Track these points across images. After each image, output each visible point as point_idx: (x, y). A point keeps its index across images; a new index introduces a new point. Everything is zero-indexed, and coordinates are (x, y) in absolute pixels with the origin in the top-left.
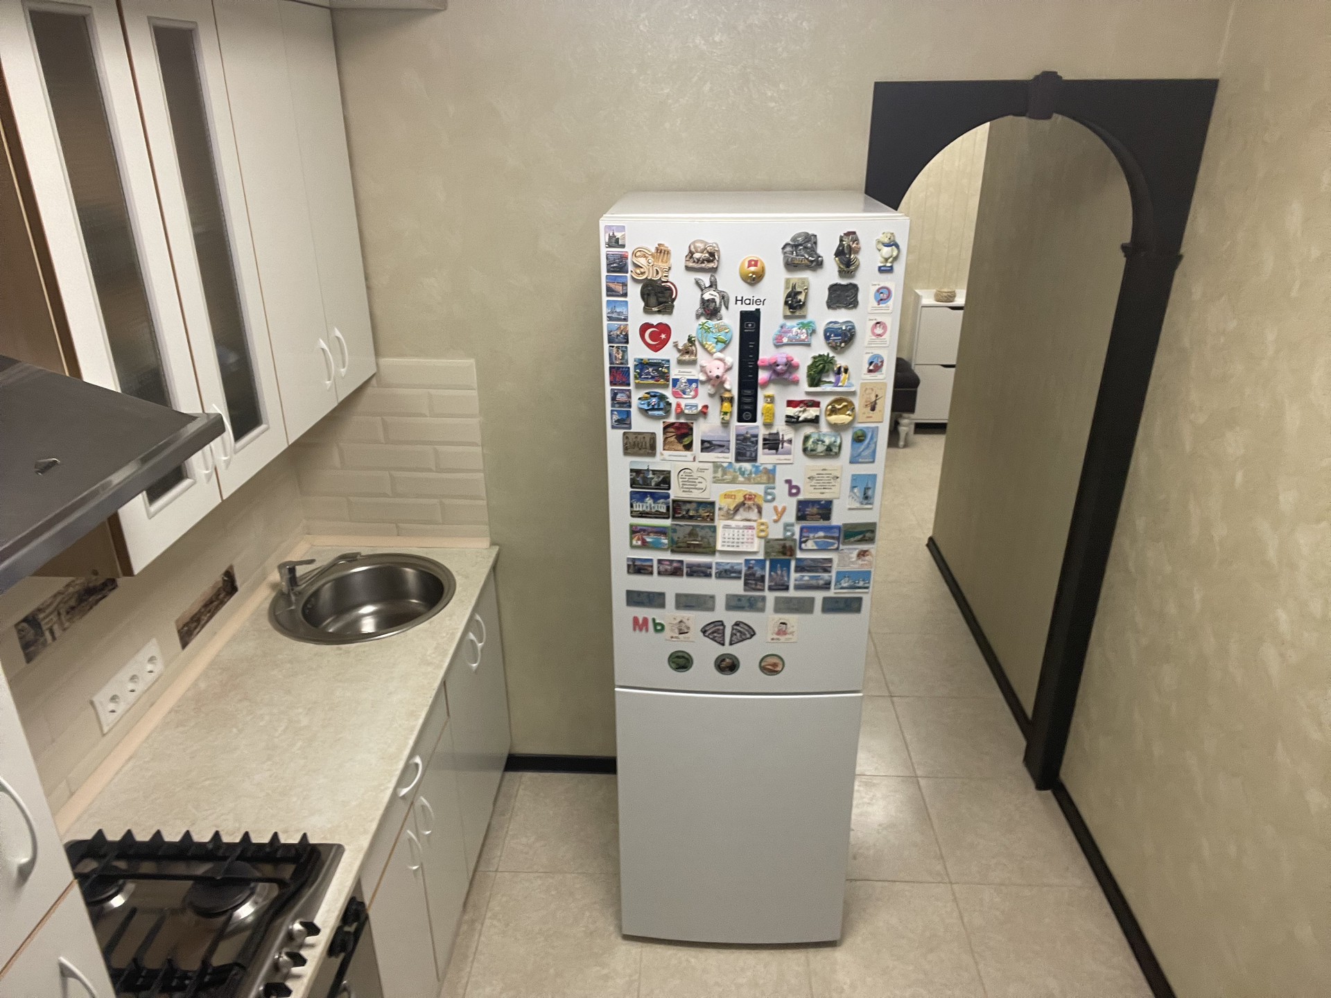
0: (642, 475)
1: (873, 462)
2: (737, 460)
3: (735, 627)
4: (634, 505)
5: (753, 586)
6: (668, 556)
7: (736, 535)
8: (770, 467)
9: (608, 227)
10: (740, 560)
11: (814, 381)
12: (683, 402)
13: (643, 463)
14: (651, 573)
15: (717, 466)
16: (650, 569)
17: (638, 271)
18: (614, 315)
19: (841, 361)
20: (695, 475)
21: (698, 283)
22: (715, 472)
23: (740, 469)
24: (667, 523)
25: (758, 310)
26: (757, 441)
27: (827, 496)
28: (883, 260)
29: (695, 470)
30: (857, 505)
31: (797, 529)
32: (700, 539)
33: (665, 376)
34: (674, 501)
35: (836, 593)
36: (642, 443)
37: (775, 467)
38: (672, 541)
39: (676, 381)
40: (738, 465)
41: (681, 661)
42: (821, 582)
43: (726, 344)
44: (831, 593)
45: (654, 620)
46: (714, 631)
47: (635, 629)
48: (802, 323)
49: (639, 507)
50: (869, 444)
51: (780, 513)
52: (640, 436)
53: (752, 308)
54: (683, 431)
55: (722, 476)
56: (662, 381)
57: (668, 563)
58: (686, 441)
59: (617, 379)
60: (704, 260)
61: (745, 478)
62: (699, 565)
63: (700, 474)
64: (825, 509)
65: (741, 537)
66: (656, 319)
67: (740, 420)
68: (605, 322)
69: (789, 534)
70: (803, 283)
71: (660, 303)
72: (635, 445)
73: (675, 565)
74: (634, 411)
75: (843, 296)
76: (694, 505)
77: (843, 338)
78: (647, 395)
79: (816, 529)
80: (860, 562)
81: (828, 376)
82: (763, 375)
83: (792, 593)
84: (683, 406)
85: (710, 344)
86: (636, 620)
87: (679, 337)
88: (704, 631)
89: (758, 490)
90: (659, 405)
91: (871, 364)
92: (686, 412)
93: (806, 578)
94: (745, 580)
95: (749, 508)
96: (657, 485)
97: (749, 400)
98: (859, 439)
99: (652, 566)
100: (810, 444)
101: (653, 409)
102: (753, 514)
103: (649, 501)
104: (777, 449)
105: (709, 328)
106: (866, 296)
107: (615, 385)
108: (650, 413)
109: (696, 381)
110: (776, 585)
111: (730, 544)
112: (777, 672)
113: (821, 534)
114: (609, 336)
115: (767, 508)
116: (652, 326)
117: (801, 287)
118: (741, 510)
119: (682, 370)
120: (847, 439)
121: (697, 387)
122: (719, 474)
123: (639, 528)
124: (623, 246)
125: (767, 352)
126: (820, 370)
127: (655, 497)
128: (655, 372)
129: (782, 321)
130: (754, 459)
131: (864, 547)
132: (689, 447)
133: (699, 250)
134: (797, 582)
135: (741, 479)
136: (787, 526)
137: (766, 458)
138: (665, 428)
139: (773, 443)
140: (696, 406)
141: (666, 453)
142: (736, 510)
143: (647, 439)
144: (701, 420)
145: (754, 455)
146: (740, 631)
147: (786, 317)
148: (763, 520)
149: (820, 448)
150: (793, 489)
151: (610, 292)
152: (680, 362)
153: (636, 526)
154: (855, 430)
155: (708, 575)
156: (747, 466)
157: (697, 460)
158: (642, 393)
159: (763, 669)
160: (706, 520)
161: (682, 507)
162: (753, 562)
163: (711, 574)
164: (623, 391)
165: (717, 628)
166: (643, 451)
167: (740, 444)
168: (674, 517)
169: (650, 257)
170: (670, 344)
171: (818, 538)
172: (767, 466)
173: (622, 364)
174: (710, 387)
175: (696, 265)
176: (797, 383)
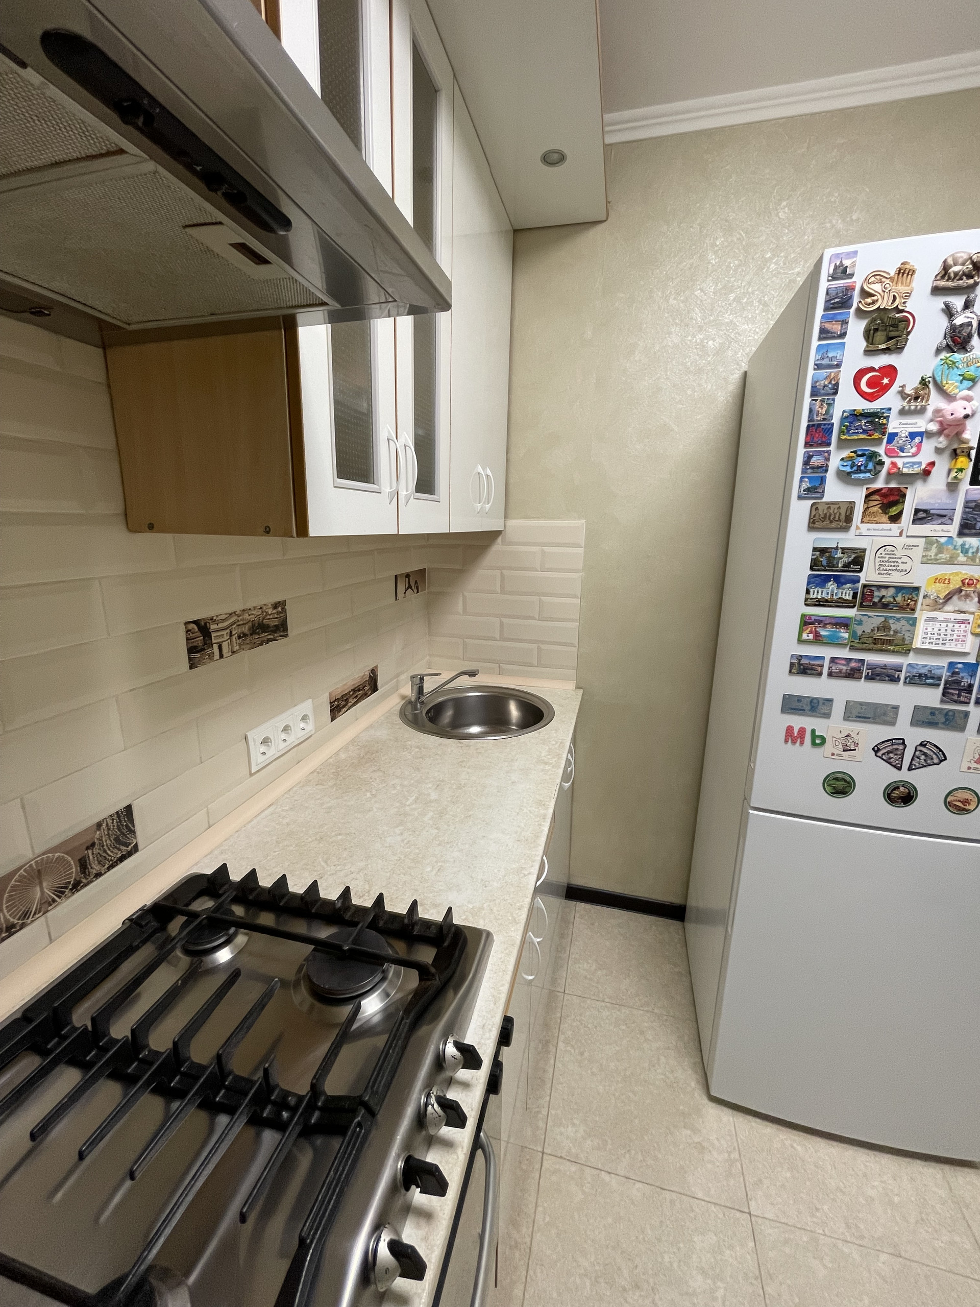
0: (827, 554)
2: (961, 534)
3: (920, 748)
4: (812, 591)
5: (955, 698)
6: (844, 653)
7: (943, 630)
9: (834, 257)
10: (944, 662)
12: (900, 462)
13: (829, 539)
14: (820, 674)
15: (930, 541)
16: (819, 669)
17: (869, 300)
18: (826, 361)
20: (900, 553)
22: (927, 549)
23: (963, 545)
24: (851, 613)
29: (899, 547)
32: (892, 633)
33: (882, 428)
34: (865, 586)
36: (835, 514)
38: (854, 634)
39: (892, 437)
40: (960, 541)
41: (840, 785)
43: (974, 382)
45: (813, 731)
46: (889, 751)
47: (786, 741)
49: (817, 593)
52: (832, 506)
54: (892, 498)
55: (936, 555)
56: (876, 436)
57: (843, 662)
58: (894, 511)
59: (815, 440)
60: (964, 274)
61: (968, 558)
62: (885, 667)
63: (907, 552)
65: (949, 632)
66: (880, 361)
67: (974, 481)
68: (811, 372)
71: (890, 338)
72: (826, 517)
73: (853, 664)
74: (831, 476)
76: (891, 591)
78: (853, 454)
84: (900, 465)
85: (951, 384)
86: (790, 730)
87: (908, 379)
88: (876, 750)
90: (866, 467)
92: (905, 471)
94: (945, 688)
95: (967, 596)
96: (844, 566)
99: (822, 666)
101: (859, 471)
103: (832, 586)
105: (954, 363)
107: (811, 446)
108: (853, 476)
109: (921, 434)
111: (934, 641)
112: (969, 811)
114: (813, 387)
116: (872, 369)
118: (955, 598)
121: (921, 442)
122: (932, 552)
123: (813, 618)
124: (851, 276)
127: (839, 581)
128: (868, 423)
132: (896, 518)
135: (962, 558)
138: (867, 496)
140: (920, 463)
141: (864, 527)
142: (948, 598)
143: (843, 511)
144: (919, 483)
146: (925, 754)
151: (824, 333)
152: (903, 412)
153: (810, 616)
155: (894, 680)
156: (973, 542)
157: (904, 534)
158: (846, 453)
159: (948, 805)
160: (904, 609)
161: (876, 593)
162: (960, 666)
163: (898, 679)
164: (820, 453)
165: (895, 747)
166: (833, 525)
167: (969, 513)
168: (861, 605)
169: (888, 281)
170: (895, 388)
173: (824, 419)
174: (942, 439)
175: (950, 284)
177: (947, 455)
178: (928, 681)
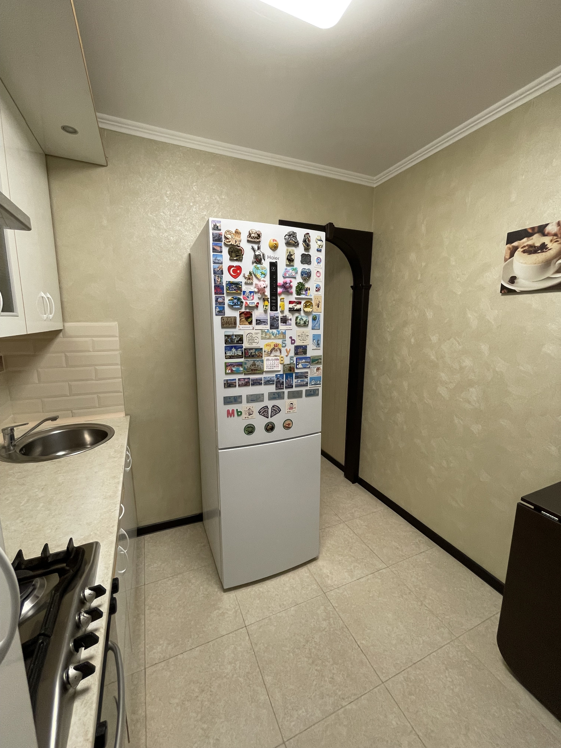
0: (230, 337)
1: (319, 329)
2: (271, 328)
3: (272, 408)
4: (227, 353)
5: (279, 387)
6: (242, 376)
7: (272, 363)
8: (284, 331)
9: (213, 221)
10: (274, 375)
11: (298, 293)
12: (248, 302)
13: (231, 332)
14: (236, 386)
15: (262, 331)
16: (235, 384)
17: (228, 240)
18: (217, 261)
19: (307, 286)
20: (254, 336)
21: (253, 249)
22: (262, 334)
23: (272, 332)
24: (242, 360)
25: (276, 262)
26: (278, 319)
27: (305, 344)
28: (318, 246)
29: (254, 334)
30: (315, 348)
31: (295, 359)
32: (257, 366)
33: (240, 289)
34: (245, 349)
35: (310, 387)
36: (230, 322)
37: (285, 331)
38: (244, 368)
39: (244, 292)
40: (271, 331)
41: (250, 429)
42: (305, 383)
43: (265, 275)
44: (308, 388)
45: (237, 410)
46: (264, 412)
47: (228, 417)
48: (293, 268)
49: (229, 354)
50: (318, 321)
51: (288, 352)
52: (229, 318)
53: (274, 261)
54: (248, 315)
55: (265, 336)
56: (239, 292)
57: (243, 380)
58: (249, 320)
59: (218, 292)
60: (255, 237)
62: (257, 379)
63: (256, 335)
64: (304, 350)
65: (274, 364)
66: (235, 264)
67: (271, 310)
68: (212, 265)
69: (292, 361)
70: (293, 251)
71: (237, 256)
72: (227, 323)
73: (246, 380)
74: (226, 306)
75: (306, 259)
76: (254, 350)
77: (307, 275)
78: (232, 298)
79: (301, 359)
80: (317, 373)
81: (303, 292)
82: (279, 290)
83: (294, 389)
84: (248, 303)
85: (259, 275)
86: (228, 411)
87: (245, 271)
88: (259, 412)
89: (279, 342)
90: (238, 303)
91: (316, 288)
92: (250, 305)
93: (299, 381)
94: (276, 384)
95: (276, 350)
96: (237, 342)
97: (274, 301)
98: (314, 319)
100: (298, 320)
101: (235, 305)
102: (278, 353)
103: (234, 350)
104: (286, 323)
105: (258, 268)
106: (313, 259)
107: (217, 294)
108: (234, 307)
109: (253, 292)
110: (288, 385)
111: (270, 367)
112: (290, 428)
113: (304, 361)
114: (214, 271)
115: (283, 350)
116: (233, 266)
117: (292, 253)
118: (273, 351)
119: (247, 287)
120: (310, 319)
121: (253, 295)
122: (264, 335)
123: (229, 364)
124: (220, 230)
125: (280, 280)
126: (301, 288)
127: (236, 348)
128: (235, 287)
129: (286, 267)
130: (277, 328)
131: (319, 366)
132: (250, 323)
133: (254, 233)
134: (296, 384)
135: (273, 337)
136: (291, 358)
137: (282, 327)
138: (240, 314)
139: (285, 320)
140: (254, 303)
141: (241, 326)
142: (271, 351)
143: (233, 320)
144: (255, 310)
145: (277, 326)
146: (275, 410)
147: (287, 265)
148: (282, 356)
149: (302, 322)
150: (293, 341)
151: (214, 250)
152: (246, 284)
154: (313, 315)
155: (261, 384)
156: (275, 331)
157: (254, 329)
158: (230, 298)
159: (285, 427)
160: (259, 357)
161: (249, 352)
162: (279, 375)
163: (262, 383)
164: (221, 297)
165: (265, 409)
166: (230, 326)
167: (272, 321)
168: (245, 357)
169: (233, 235)
170: (242, 275)
171: (302, 363)
172: (282, 331)
173: (220, 284)
174: (259, 294)
175: (252, 240)
176: (291, 293)
177: (262, 299)
178: (271, 383)
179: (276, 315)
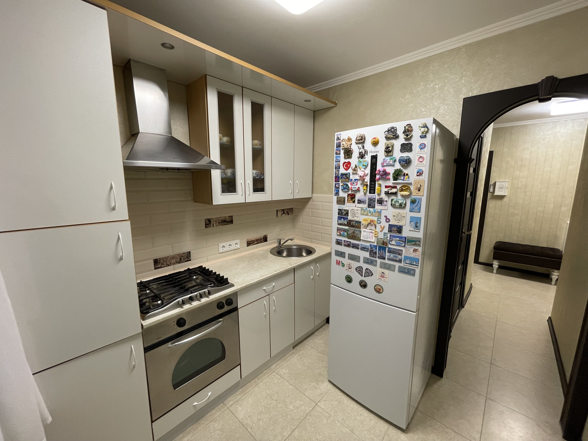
0: (341, 211)
1: (420, 212)
2: (368, 207)
3: (366, 270)
5: (373, 255)
6: (346, 239)
7: (367, 235)
9: (337, 135)
10: (368, 244)
11: (395, 179)
12: (353, 187)
13: (341, 207)
14: (342, 245)
15: (362, 209)
17: (343, 146)
18: (337, 160)
19: (405, 171)
21: (358, 147)
22: (362, 211)
23: (369, 210)
24: (347, 228)
25: (377, 155)
26: (375, 200)
27: (400, 224)
28: (422, 133)
29: (355, 210)
30: (413, 229)
31: (388, 235)
32: (356, 234)
33: (348, 178)
34: (349, 220)
35: (404, 265)
37: (381, 211)
38: (347, 234)
39: (351, 180)
40: (368, 209)
41: (349, 279)
42: (398, 259)
43: (366, 167)
44: (402, 265)
45: (342, 262)
47: (337, 264)
48: (391, 158)
49: (340, 222)
50: (417, 204)
51: (383, 228)
52: (341, 198)
53: (375, 154)
54: (353, 196)
55: (364, 213)
56: (347, 180)
57: (346, 242)
58: (353, 200)
59: (336, 180)
60: (360, 140)
61: (371, 214)
62: (355, 244)
63: (357, 212)
64: (399, 229)
65: (368, 235)
66: (347, 161)
67: (370, 193)
68: (335, 163)
69: (385, 237)
70: (392, 144)
71: (348, 155)
72: (340, 201)
73: (348, 243)
74: (340, 190)
75: (407, 147)
76: (355, 222)
77: (407, 163)
78: (343, 184)
79: (396, 237)
80: (414, 254)
81: (401, 177)
82: (378, 177)
83: (386, 261)
85: (361, 167)
86: (337, 261)
87: (353, 166)
88: (356, 269)
90: (346, 188)
91: (418, 173)
92: (354, 189)
93: (392, 256)
94: (370, 252)
95: (372, 225)
96: (345, 214)
97: (373, 186)
98: (413, 202)
99: (342, 243)
100: (393, 202)
101: (344, 189)
102: (373, 228)
103: (342, 220)
104: (382, 204)
105: (361, 162)
106: (416, 147)
107: (336, 182)
109: (357, 180)
110: (380, 256)
111: (365, 238)
112: (380, 293)
113: (398, 239)
114: (335, 167)
115: (378, 226)
116: (346, 163)
117: (390, 145)
118: (369, 225)
119: (353, 176)
120: (408, 202)
121: (357, 182)
124: (340, 139)
125: (379, 169)
126: (397, 175)
127: (344, 219)
128: (346, 177)
129: (384, 157)
130: (374, 207)
131: (416, 248)
132: (354, 202)
133: (359, 137)
134: (388, 257)
135: (369, 214)
136: (385, 234)
137: (378, 207)
138: (348, 195)
139: (381, 202)
140: (357, 187)
141: (348, 204)
142: (368, 225)
143: (343, 199)
144: (358, 193)
145: (374, 206)
146: (368, 272)
147: (386, 156)
148: (377, 230)
149: (397, 204)
150: (388, 220)
151: (336, 153)
152: (353, 174)
153: (339, 228)
154: (411, 198)
155: (358, 248)
156: (372, 209)
157: (356, 207)
159: (375, 290)
160: (358, 228)
161: (351, 223)
162: (372, 246)
164: (338, 184)
165: (360, 269)
166: (342, 203)
167: (370, 201)
168: (349, 226)
169: (347, 141)
170: (350, 168)
171: (396, 240)
172: (378, 210)
173: (338, 175)
174: (360, 181)
175: (358, 142)
176: (389, 179)
177: (363, 185)
179: (374, 197)
